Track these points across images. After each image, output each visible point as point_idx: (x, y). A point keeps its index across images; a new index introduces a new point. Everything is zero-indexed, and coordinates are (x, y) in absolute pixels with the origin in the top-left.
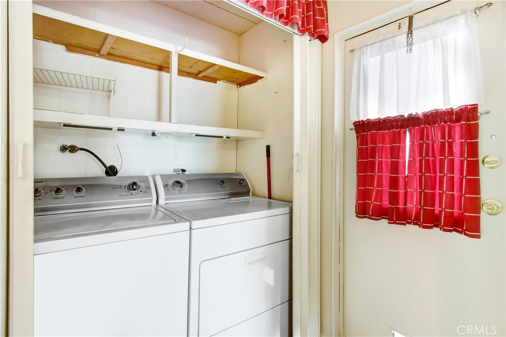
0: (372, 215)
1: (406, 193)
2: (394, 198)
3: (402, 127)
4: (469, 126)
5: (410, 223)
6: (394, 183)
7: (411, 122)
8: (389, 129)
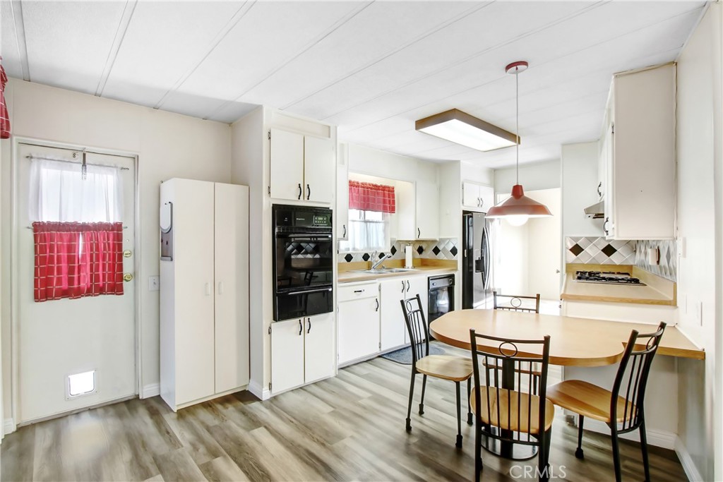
0: (55, 296)
1: (79, 278)
2: (71, 281)
3: (78, 230)
4: (118, 234)
5: (83, 296)
6: (71, 271)
7: (84, 228)
8: (67, 231)
